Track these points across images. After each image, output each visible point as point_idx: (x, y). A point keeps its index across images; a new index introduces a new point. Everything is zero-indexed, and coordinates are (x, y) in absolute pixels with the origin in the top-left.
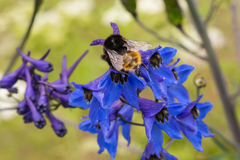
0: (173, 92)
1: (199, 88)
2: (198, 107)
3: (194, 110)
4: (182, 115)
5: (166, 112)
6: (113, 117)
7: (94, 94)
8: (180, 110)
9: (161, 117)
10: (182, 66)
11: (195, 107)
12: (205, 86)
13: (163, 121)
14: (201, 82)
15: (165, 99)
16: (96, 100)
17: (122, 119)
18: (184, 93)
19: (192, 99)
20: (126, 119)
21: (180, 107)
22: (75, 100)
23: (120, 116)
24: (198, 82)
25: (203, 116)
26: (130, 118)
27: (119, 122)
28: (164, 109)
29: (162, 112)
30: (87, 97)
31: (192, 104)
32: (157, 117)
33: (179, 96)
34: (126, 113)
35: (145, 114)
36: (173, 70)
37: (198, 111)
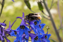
0: (40, 31)
1: (48, 29)
3: (46, 36)
4: (42, 38)
5: (37, 37)
6: (23, 39)
7: (17, 33)
8: (42, 37)
9: (36, 39)
10: (42, 24)
11: (46, 35)
12: (49, 29)
13: (37, 40)
14: (48, 28)
15: (37, 34)
16: (18, 34)
17: (26, 39)
18: (43, 32)
19: (45, 33)
20: (27, 39)
22: (12, 34)
23: (25, 38)
25: (48, 38)
26: (28, 39)
27: (25, 40)
28: (37, 36)
29: (36, 37)
30: (15, 34)
32: (35, 39)
33: (42, 32)
34: (27, 37)
35: (32, 38)
37: (47, 37)
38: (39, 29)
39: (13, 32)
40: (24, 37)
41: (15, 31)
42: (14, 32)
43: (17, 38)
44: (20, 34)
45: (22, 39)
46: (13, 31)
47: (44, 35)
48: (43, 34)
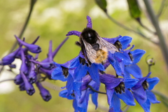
1: (150, 65)
2: (147, 81)
3: (145, 83)
4: (135, 87)
5: (123, 85)
6: (84, 88)
8: (134, 84)
9: (119, 89)
10: (136, 51)
11: (145, 81)
12: (154, 64)
13: (120, 93)
14: (151, 62)
15: (123, 75)
16: (70, 76)
17: (91, 89)
18: (138, 71)
19: (144, 75)
20: (94, 89)
21: (134, 81)
22: (56, 75)
23: (90, 87)
24: (149, 61)
25: (152, 87)
26: (98, 89)
27: (89, 92)
28: (122, 83)
29: (119, 86)
30: (64, 74)
31: (143, 79)
32: (116, 89)
34: (95, 85)
35: (107, 87)
36: (129, 54)
37: (148, 84)
38: (127, 61)
39: (59, 69)
40: (87, 85)
41: (63, 68)
42: (61, 70)
43: (68, 86)
45: (81, 88)
46: (58, 65)
47: (141, 80)
48: (139, 77)
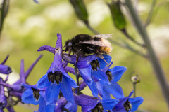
0: (109, 89)
1: (135, 83)
2: (130, 101)
3: (127, 103)
4: (116, 109)
5: (101, 107)
6: (60, 111)
7: (41, 93)
8: (113, 105)
9: (96, 111)
10: (116, 68)
11: (127, 101)
14: (136, 79)
15: (101, 96)
16: (42, 98)
18: (119, 90)
19: (126, 94)
21: (113, 102)
22: (27, 98)
23: (66, 110)
24: (133, 79)
28: (99, 104)
29: (97, 107)
30: (35, 96)
31: (125, 99)
32: (93, 111)
33: (114, 92)
34: (71, 107)
35: (83, 109)
37: (130, 105)
38: (105, 82)
39: (29, 92)
41: (34, 89)
42: (32, 93)
43: (41, 110)
44: (48, 96)
46: (28, 87)
47: (121, 100)
48: (120, 97)
